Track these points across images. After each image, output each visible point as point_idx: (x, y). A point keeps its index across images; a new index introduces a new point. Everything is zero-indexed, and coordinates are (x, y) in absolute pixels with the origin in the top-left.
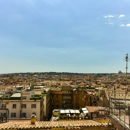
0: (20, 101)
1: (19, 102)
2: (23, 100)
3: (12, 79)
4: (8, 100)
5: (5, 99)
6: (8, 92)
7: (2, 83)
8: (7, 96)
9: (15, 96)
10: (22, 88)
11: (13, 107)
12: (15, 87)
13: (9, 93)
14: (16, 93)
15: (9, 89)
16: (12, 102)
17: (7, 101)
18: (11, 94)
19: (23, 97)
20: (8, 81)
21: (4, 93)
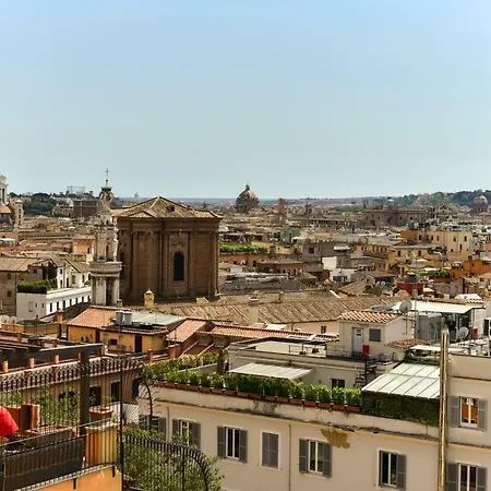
0: (432, 431)
1: (427, 437)
2: (458, 433)
3: (428, 240)
4: (347, 412)
5: (324, 402)
6: (348, 351)
7: (349, 273)
8: (342, 383)
9: (395, 383)
10: (466, 319)
11: (384, 479)
12: (405, 310)
13: (355, 357)
14: (408, 360)
15: (358, 326)
16: (377, 431)
17: (336, 417)
18: (369, 363)
19: (455, 400)
20: (392, 260)
21: (322, 352)
